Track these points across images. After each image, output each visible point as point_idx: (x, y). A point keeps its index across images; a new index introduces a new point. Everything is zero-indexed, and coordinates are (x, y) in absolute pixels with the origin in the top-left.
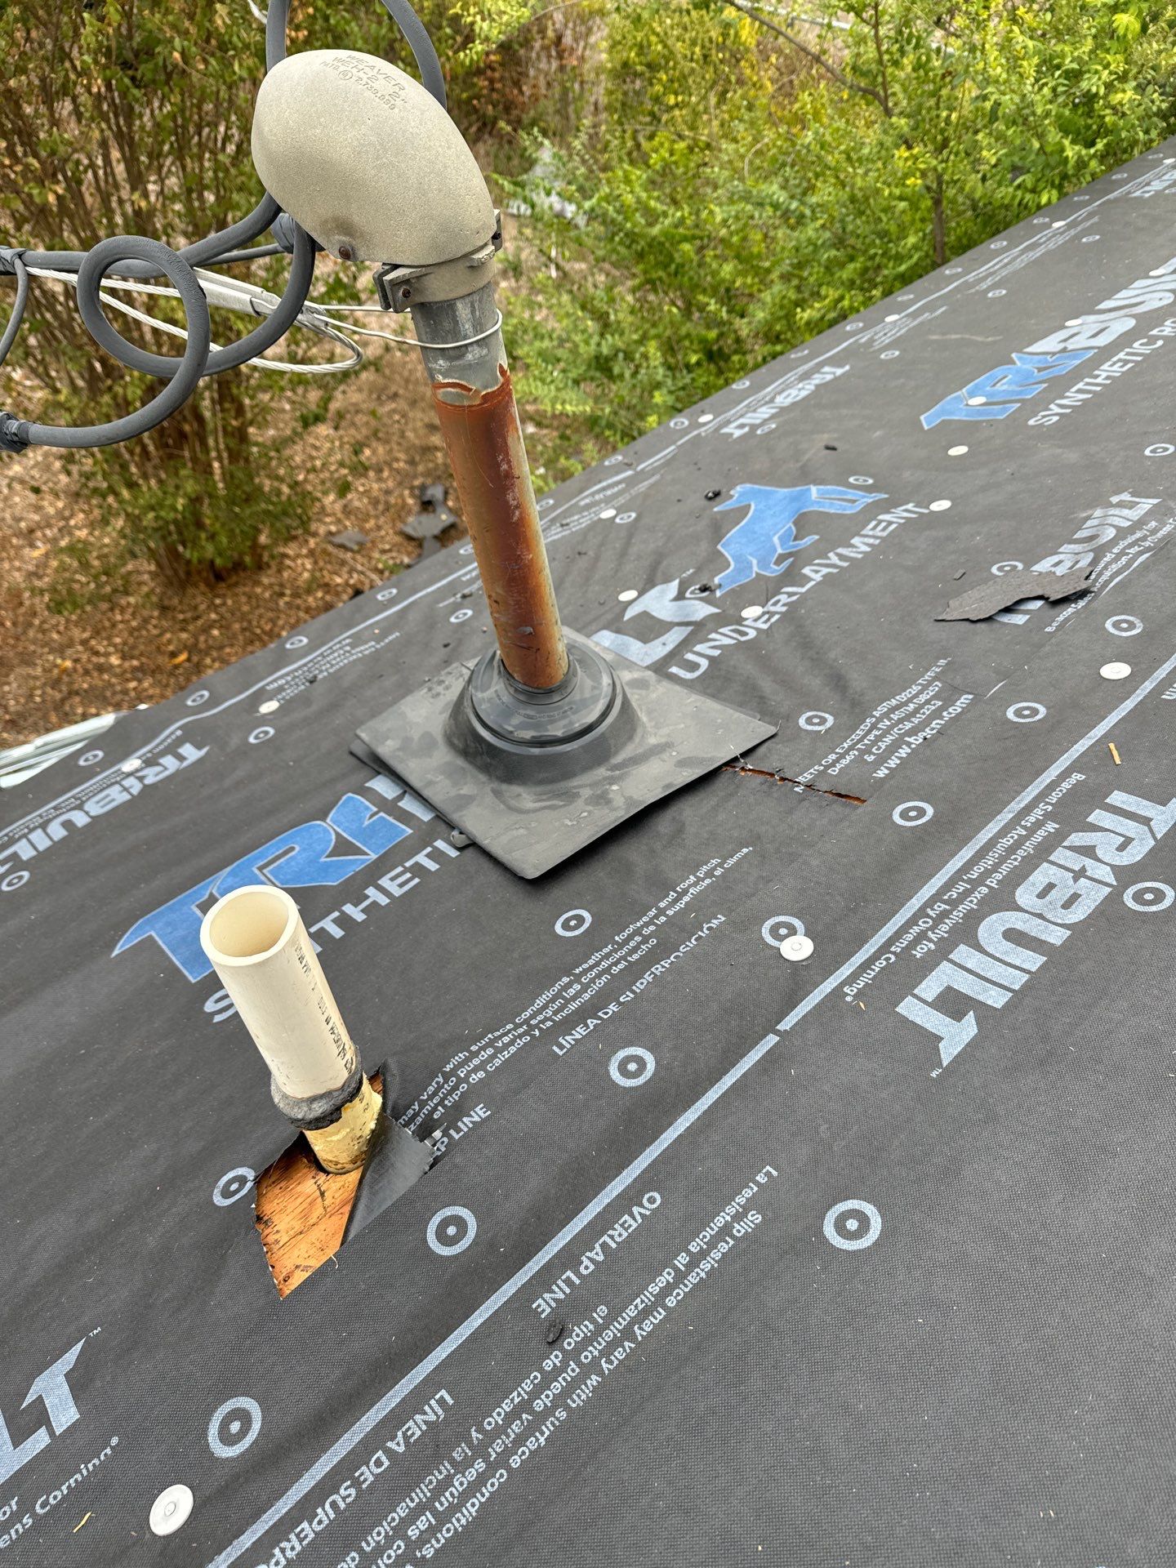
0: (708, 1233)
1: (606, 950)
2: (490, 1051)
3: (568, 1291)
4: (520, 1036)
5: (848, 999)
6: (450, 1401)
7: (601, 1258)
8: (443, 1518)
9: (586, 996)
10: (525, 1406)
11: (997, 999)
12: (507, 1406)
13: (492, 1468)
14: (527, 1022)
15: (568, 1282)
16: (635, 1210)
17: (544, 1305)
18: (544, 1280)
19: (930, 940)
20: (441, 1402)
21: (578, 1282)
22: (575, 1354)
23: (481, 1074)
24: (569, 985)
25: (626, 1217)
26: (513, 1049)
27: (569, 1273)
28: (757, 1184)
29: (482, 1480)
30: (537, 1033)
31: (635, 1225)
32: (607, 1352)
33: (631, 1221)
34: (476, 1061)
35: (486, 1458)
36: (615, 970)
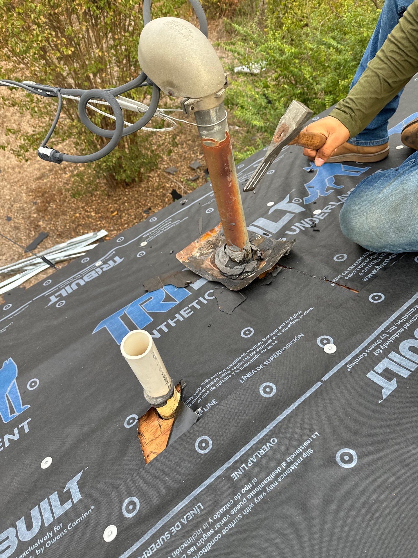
0: (294, 455)
1: (259, 344)
2: (217, 379)
3: (243, 471)
4: (228, 375)
5: (349, 370)
6: (202, 508)
7: (255, 461)
8: (199, 549)
9: (252, 361)
10: (228, 512)
11: (405, 374)
12: (221, 511)
13: (216, 533)
14: (230, 369)
15: (243, 468)
16: (268, 444)
17: (235, 476)
18: (235, 467)
19: (381, 349)
20: (199, 507)
21: (247, 468)
22: (245, 495)
23: (214, 388)
24: (245, 356)
25: (264, 446)
26: (225, 379)
27: (244, 465)
28: (312, 438)
29: (212, 537)
30: (234, 374)
31: (267, 450)
32: (257, 495)
33: (266, 448)
34: (213, 383)
35: (214, 529)
36: (262, 352)
